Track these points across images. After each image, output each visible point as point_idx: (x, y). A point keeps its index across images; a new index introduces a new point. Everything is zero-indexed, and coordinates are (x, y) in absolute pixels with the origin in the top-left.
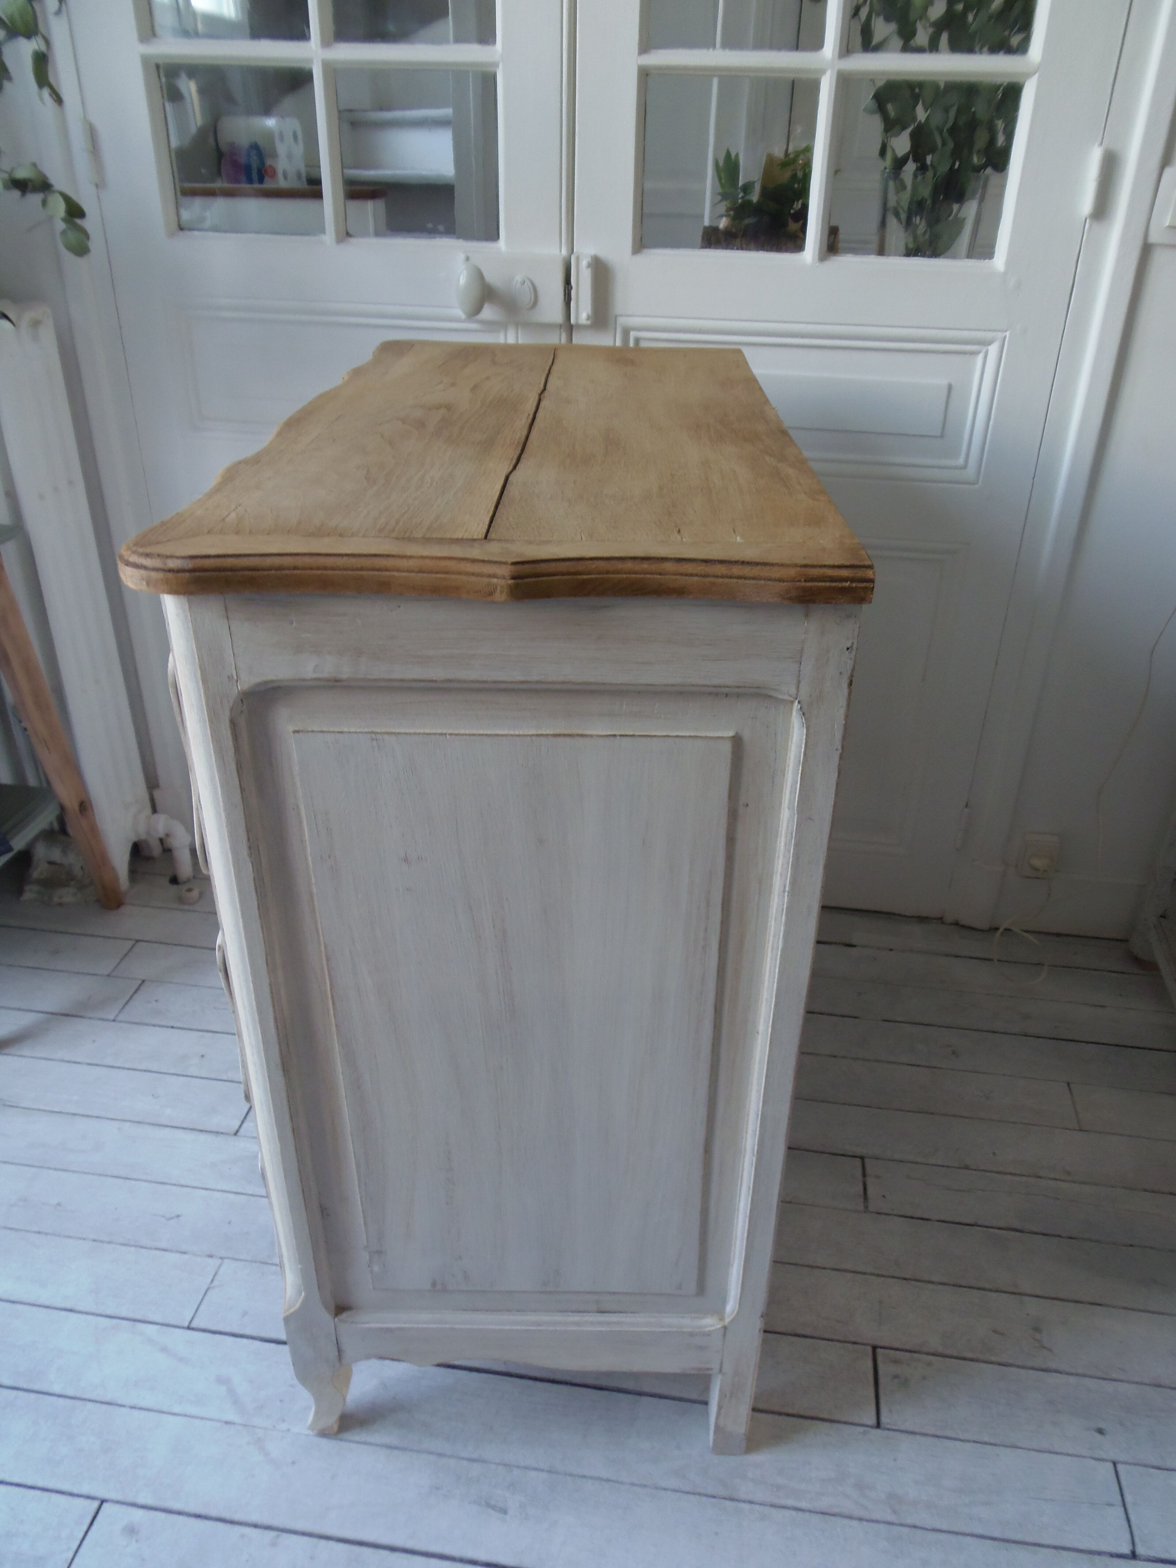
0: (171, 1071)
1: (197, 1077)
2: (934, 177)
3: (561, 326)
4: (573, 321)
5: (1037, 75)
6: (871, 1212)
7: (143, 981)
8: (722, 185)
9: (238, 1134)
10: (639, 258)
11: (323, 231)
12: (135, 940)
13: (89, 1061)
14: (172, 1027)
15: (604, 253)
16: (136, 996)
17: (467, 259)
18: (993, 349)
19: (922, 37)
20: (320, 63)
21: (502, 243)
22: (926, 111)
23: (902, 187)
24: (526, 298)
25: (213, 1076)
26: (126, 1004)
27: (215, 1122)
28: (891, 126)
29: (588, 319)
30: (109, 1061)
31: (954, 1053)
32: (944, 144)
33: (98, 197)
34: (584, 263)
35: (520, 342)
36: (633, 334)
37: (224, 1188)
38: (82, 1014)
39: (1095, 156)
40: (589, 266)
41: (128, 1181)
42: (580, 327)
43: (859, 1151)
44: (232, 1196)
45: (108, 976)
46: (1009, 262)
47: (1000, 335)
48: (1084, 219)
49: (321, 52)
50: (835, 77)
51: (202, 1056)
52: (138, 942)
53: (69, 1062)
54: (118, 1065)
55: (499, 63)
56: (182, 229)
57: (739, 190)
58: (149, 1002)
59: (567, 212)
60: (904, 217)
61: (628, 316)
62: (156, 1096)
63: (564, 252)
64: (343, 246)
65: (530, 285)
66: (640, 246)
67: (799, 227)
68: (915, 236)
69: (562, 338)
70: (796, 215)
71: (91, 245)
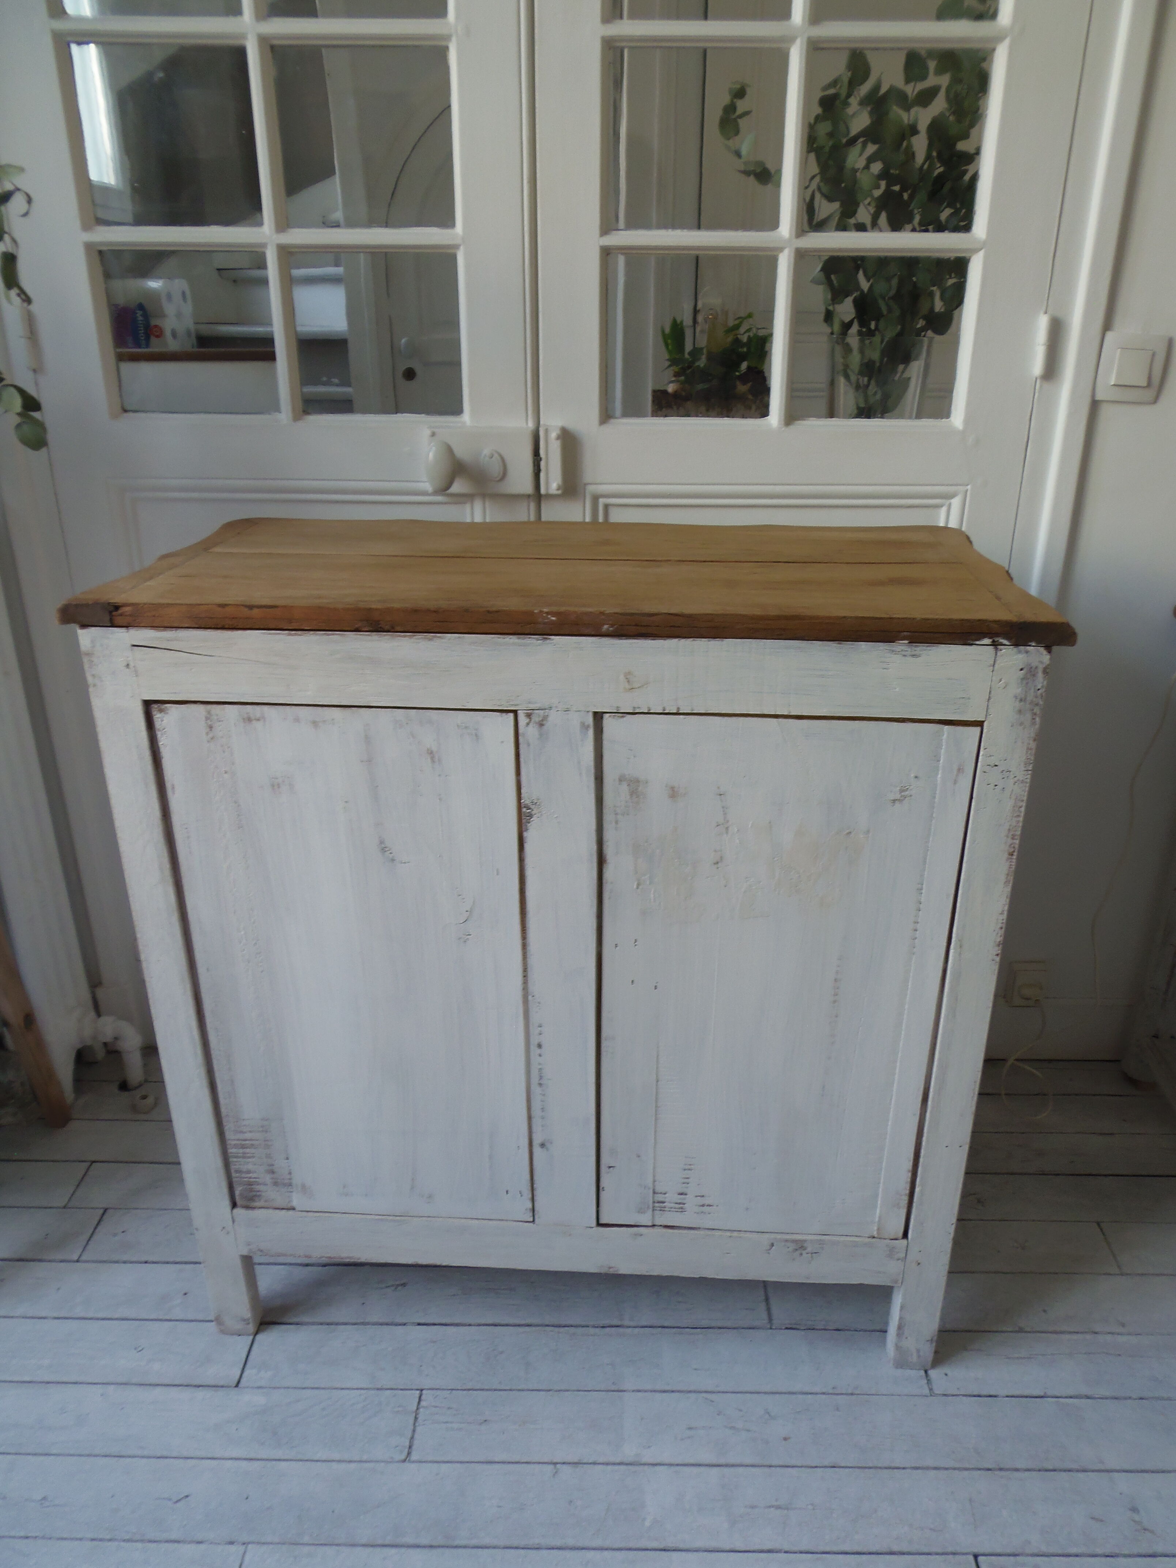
0: (153, 1316)
1: (181, 1321)
2: (882, 342)
3: (529, 496)
4: (543, 491)
5: (983, 250)
6: (937, 1395)
7: (106, 1210)
8: (670, 352)
9: (241, 1385)
10: (606, 428)
11: (278, 410)
12: (91, 1161)
13: (56, 1315)
14: (146, 1262)
15: (571, 424)
16: (99, 1228)
17: (433, 434)
18: (956, 502)
19: (863, 214)
20: (276, 246)
21: (466, 417)
22: (868, 281)
23: (848, 349)
24: (495, 469)
25: (201, 1317)
26: (89, 1240)
27: (214, 1372)
28: (838, 295)
29: (558, 490)
30: (79, 1311)
31: (979, 1201)
32: (890, 310)
33: (36, 383)
34: (553, 435)
36: (602, 501)
37: (234, 1454)
38: (40, 1257)
39: (1042, 323)
40: (558, 438)
41: (122, 1459)
42: (549, 496)
44: (244, 1464)
45: (64, 1207)
46: (967, 421)
47: (961, 489)
48: (1034, 379)
49: (275, 236)
50: (793, 255)
51: (185, 1294)
52: (94, 1164)
53: (33, 1318)
54: (90, 1315)
55: (460, 245)
56: (125, 411)
57: (687, 356)
58: (115, 1235)
59: (533, 387)
60: (853, 378)
61: (596, 484)
62: (140, 1349)
63: (531, 425)
64: (300, 424)
65: (499, 458)
66: (606, 416)
67: (747, 389)
68: (866, 396)
69: (531, 511)
70: (744, 378)
71: (50, 436)
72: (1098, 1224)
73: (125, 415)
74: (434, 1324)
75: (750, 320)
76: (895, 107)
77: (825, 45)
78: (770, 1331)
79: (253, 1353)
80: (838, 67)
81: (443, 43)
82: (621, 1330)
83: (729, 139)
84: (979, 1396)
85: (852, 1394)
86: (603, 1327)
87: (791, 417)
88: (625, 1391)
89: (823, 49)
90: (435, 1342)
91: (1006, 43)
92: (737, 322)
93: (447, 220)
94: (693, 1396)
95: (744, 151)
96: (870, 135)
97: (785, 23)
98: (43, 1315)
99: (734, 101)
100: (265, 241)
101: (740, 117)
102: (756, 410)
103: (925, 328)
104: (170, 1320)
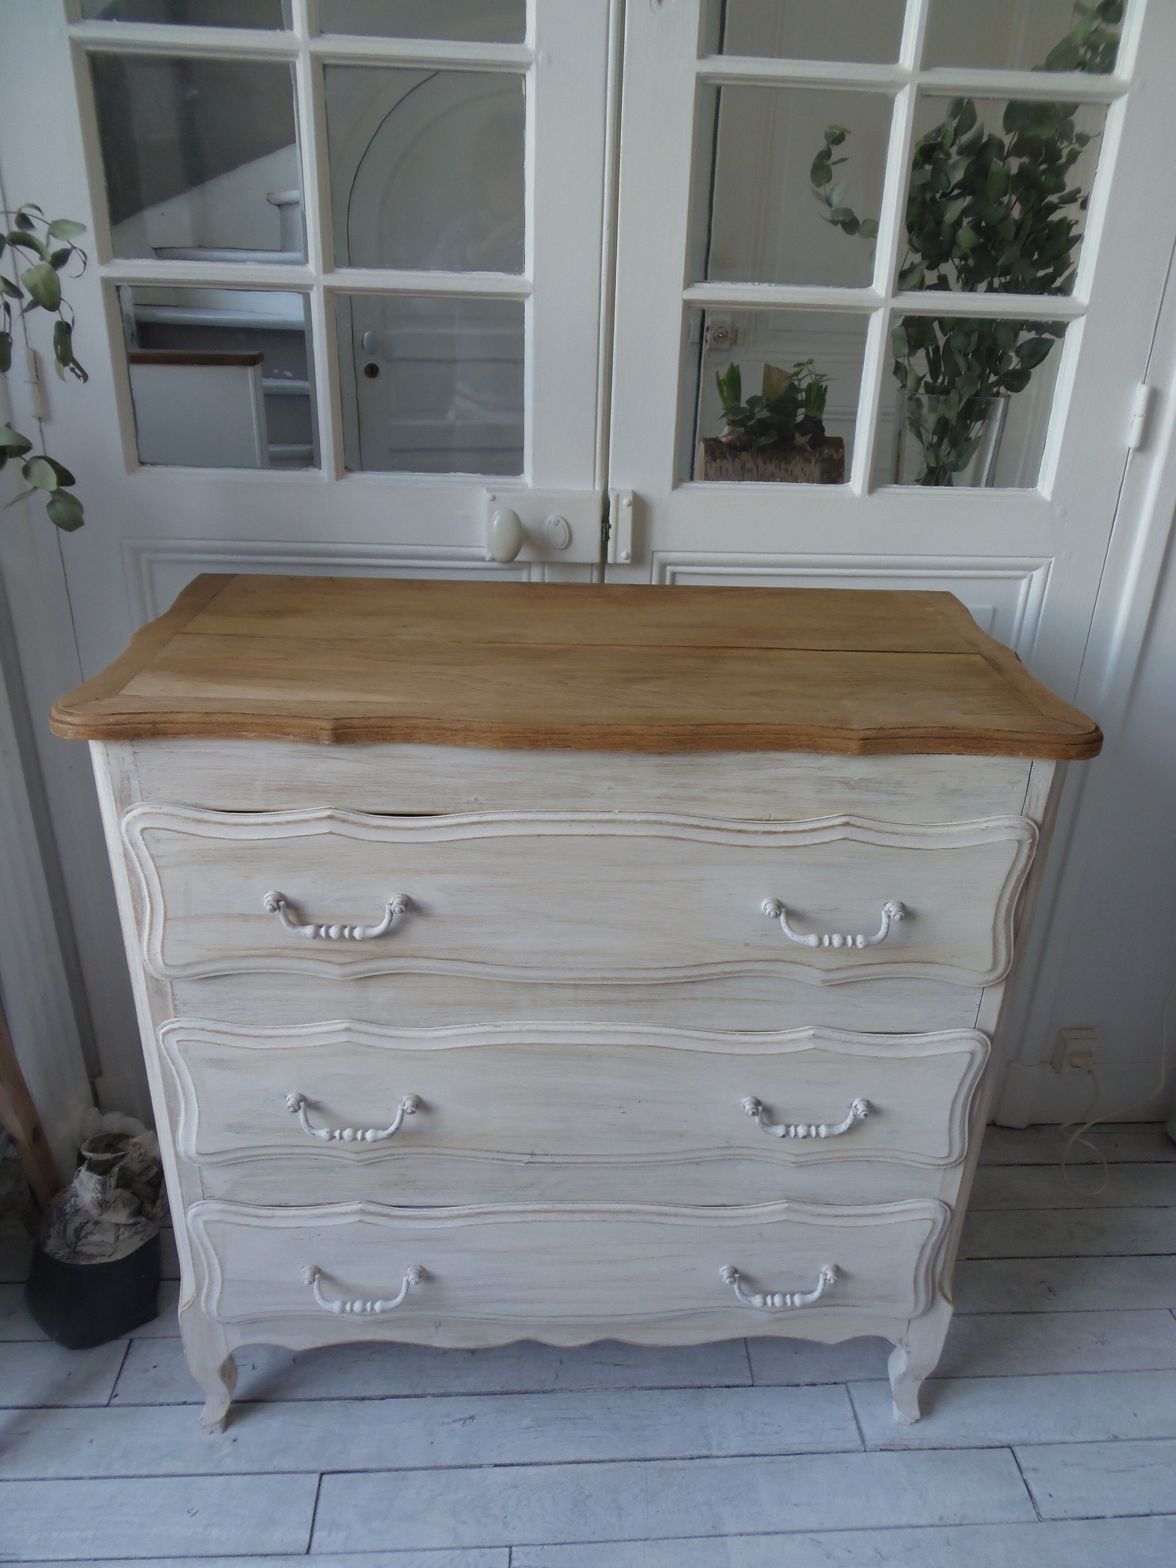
0: (202, 1470)
1: (235, 1474)
2: (959, 400)
3: (594, 564)
4: (610, 560)
5: (1085, 316)
6: (1045, 1520)
7: (131, 1341)
8: (724, 399)
9: (311, 1552)
10: (678, 492)
11: (319, 465)
13: (93, 1474)
14: (185, 1403)
15: (643, 489)
16: (127, 1363)
17: (494, 499)
18: (1038, 575)
20: (322, 289)
21: (528, 478)
22: (945, 335)
23: (919, 405)
24: (560, 537)
25: (256, 1468)
26: (117, 1377)
27: (281, 1539)
28: (909, 347)
29: (625, 560)
30: (118, 1468)
31: (1049, 1290)
32: (969, 368)
33: (41, 431)
34: (625, 501)
35: (547, 581)
36: (669, 569)
38: (65, 1403)
39: (1141, 393)
40: (629, 504)
42: (616, 565)
43: (1003, 1437)
46: (1057, 492)
47: (1045, 560)
48: (1128, 450)
49: (323, 277)
50: (888, 315)
51: (235, 1441)
53: (66, 1479)
54: (132, 1472)
55: (530, 294)
56: (142, 464)
57: (743, 404)
58: (146, 1371)
59: (602, 448)
60: (924, 437)
61: (666, 551)
62: (194, 1512)
63: (598, 487)
64: (343, 482)
65: (565, 525)
66: (678, 480)
67: (807, 440)
68: (937, 458)
69: (594, 577)
70: (802, 428)
71: (86, 517)
72: (1170, 1311)
73: (143, 468)
74: (512, 1465)
75: (810, 367)
76: (995, 159)
77: (935, 93)
78: (864, 1454)
79: (319, 1510)
80: (940, 116)
81: (522, 71)
82: (711, 1461)
83: (819, 186)
84: (1087, 1518)
85: (961, 1525)
86: (692, 1458)
87: (874, 484)
88: (727, 1536)
89: (929, 96)
90: (516, 1487)
91: (1125, 98)
92: (797, 369)
93: (515, 264)
94: (799, 1537)
95: (835, 199)
96: (966, 187)
97: (890, 67)
98: (79, 1474)
99: (831, 146)
100: (310, 282)
101: (834, 164)
102: (816, 463)
103: (998, 384)
104: (222, 1475)
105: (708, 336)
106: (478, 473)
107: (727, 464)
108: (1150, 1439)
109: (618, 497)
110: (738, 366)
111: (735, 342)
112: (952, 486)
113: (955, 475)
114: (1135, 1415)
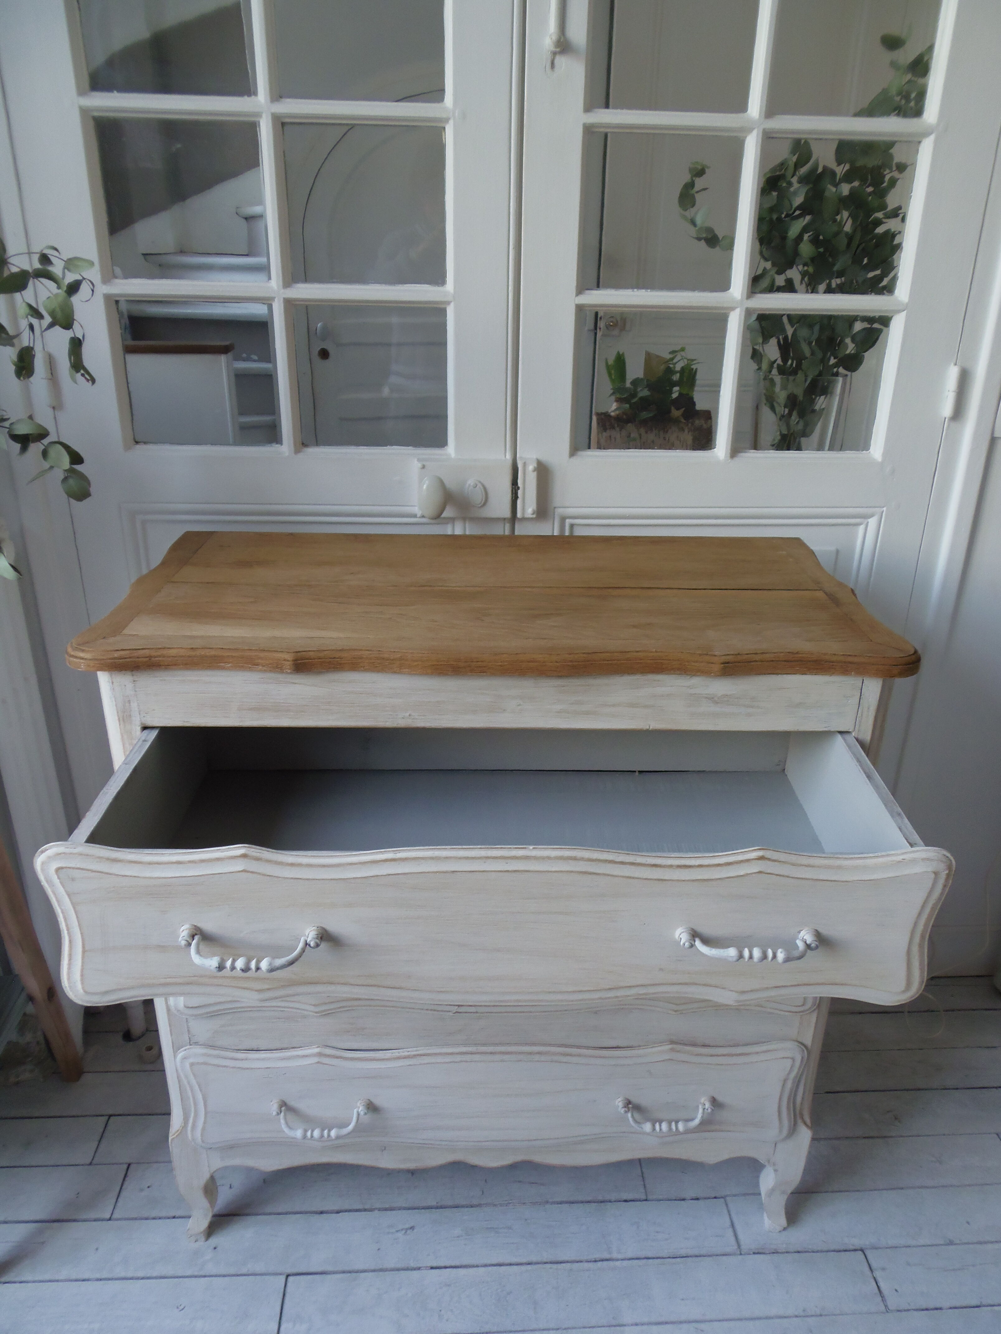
0: (189, 1273)
1: (216, 1276)
2: (805, 380)
3: (506, 519)
4: (519, 515)
5: (905, 311)
6: (892, 1311)
7: (129, 1165)
8: (613, 381)
10: (576, 460)
11: (280, 442)
12: (107, 1116)
13: (98, 1276)
14: (174, 1217)
15: (546, 457)
16: (126, 1183)
17: (424, 467)
18: (873, 522)
20: (282, 300)
21: (451, 449)
22: (792, 326)
23: (773, 384)
24: (478, 498)
25: (232, 1271)
26: (118, 1196)
28: (763, 337)
29: (532, 515)
30: (119, 1272)
31: (896, 1118)
32: (813, 353)
33: (55, 418)
34: (531, 467)
35: (467, 533)
36: (568, 522)
38: (74, 1217)
39: (953, 373)
40: (534, 470)
42: (524, 519)
43: (857, 1242)
45: (91, 1164)
46: (886, 454)
47: (878, 510)
48: (944, 419)
49: (282, 291)
50: (743, 313)
51: (215, 1248)
52: (111, 1117)
53: (76, 1280)
54: (130, 1275)
55: (451, 302)
56: (137, 442)
57: (628, 384)
58: (142, 1190)
59: (511, 425)
60: (778, 409)
61: (565, 507)
62: (182, 1307)
63: (509, 456)
64: (300, 455)
65: (482, 488)
66: (575, 450)
67: (681, 414)
68: (788, 425)
69: (506, 528)
70: (677, 403)
71: (92, 490)
72: (997, 1135)
73: (138, 446)
74: (446, 1267)
75: (682, 353)
76: (829, 186)
77: (777, 135)
78: (740, 1257)
79: (285, 1307)
80: (783, 153)
81: (442, 125)
82: (611, 1264)
83: (686, 210)
84: (927, 1309)
85: (821, 1315)
86: (595, 1261)
87: (735, 451)
88: (625, 1325)
89: (773, 138)
90: (449, 1285)
91: (932, 138)
92: (671, 356)
93: (439, 278)
94: (685, 1326)
95: (699, 221)
96: (805, 209)
97: (741, 115)
98: (86, 1277)
99: (694, 179)
100: (273, 295)
101: (697, 192)
102: (689, 432)
103: (836, 365)
104: (205, 1276)
105: (601, 324)
106: (410, 446)
107: (615, 434)
108: (980, 1243)
109: (525, 465)
110: (623, 354)
111: (623, 329)
112: (801, 450)
113: (803, 440)
114: (968, 1223)
